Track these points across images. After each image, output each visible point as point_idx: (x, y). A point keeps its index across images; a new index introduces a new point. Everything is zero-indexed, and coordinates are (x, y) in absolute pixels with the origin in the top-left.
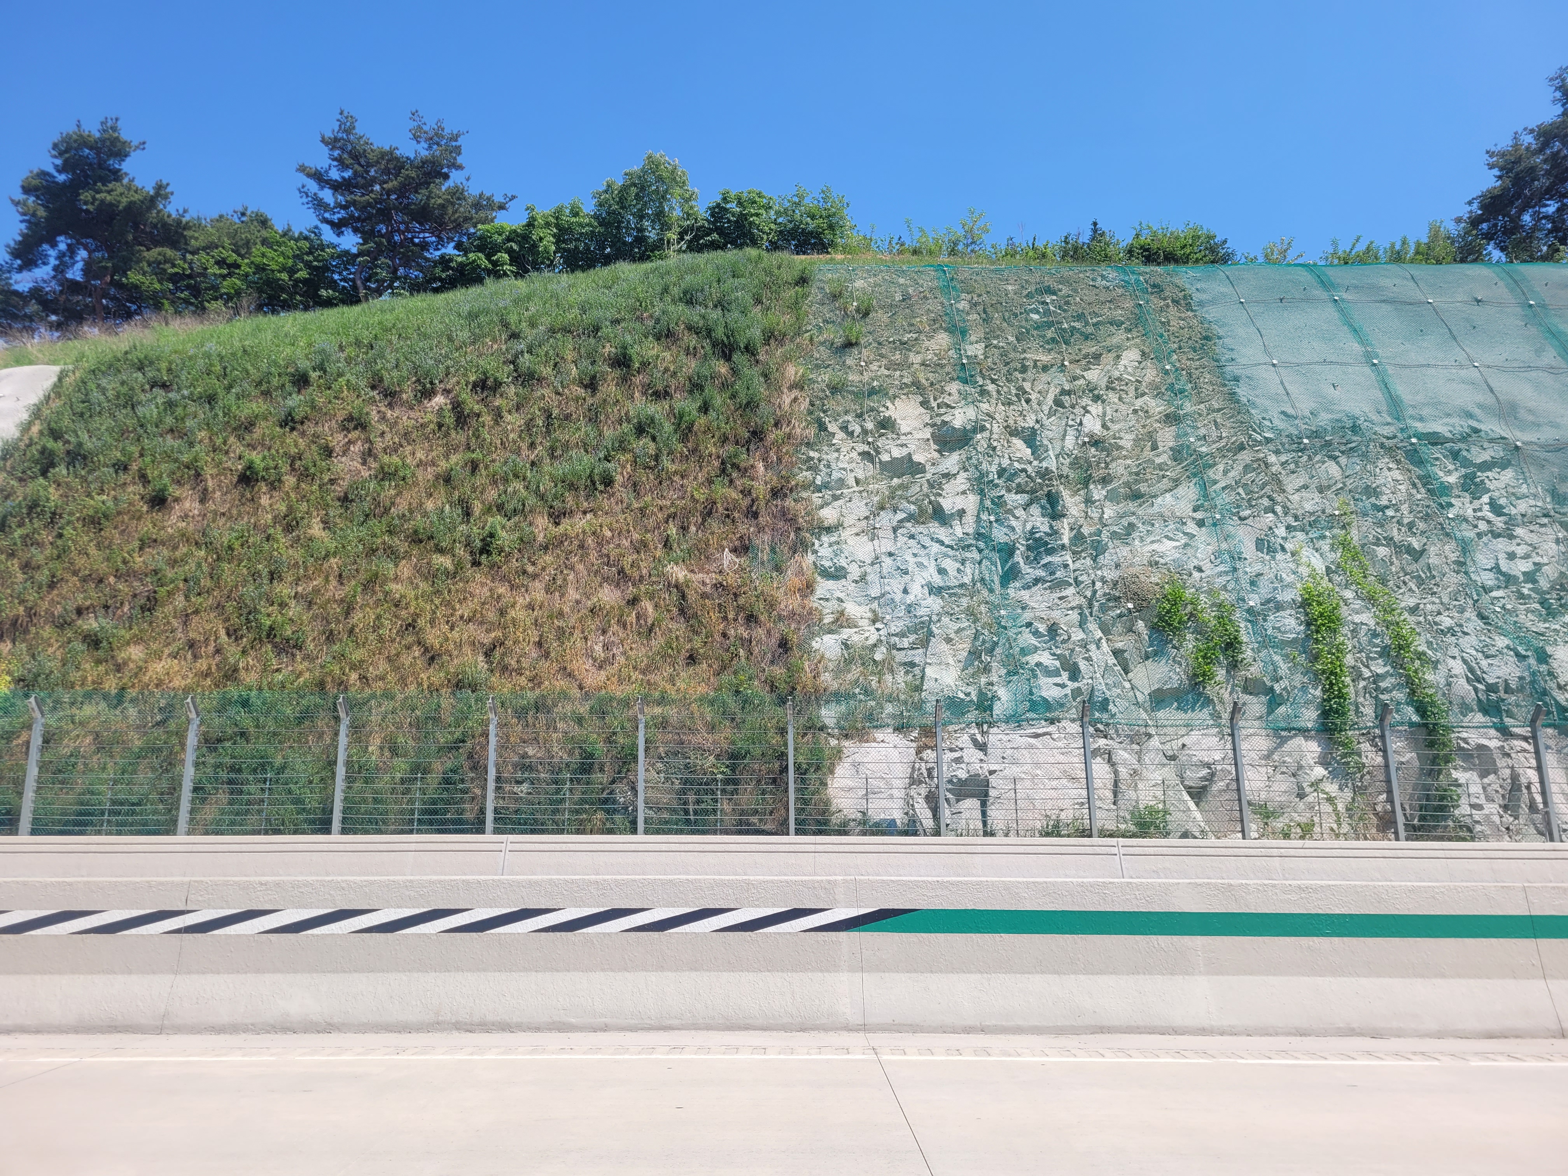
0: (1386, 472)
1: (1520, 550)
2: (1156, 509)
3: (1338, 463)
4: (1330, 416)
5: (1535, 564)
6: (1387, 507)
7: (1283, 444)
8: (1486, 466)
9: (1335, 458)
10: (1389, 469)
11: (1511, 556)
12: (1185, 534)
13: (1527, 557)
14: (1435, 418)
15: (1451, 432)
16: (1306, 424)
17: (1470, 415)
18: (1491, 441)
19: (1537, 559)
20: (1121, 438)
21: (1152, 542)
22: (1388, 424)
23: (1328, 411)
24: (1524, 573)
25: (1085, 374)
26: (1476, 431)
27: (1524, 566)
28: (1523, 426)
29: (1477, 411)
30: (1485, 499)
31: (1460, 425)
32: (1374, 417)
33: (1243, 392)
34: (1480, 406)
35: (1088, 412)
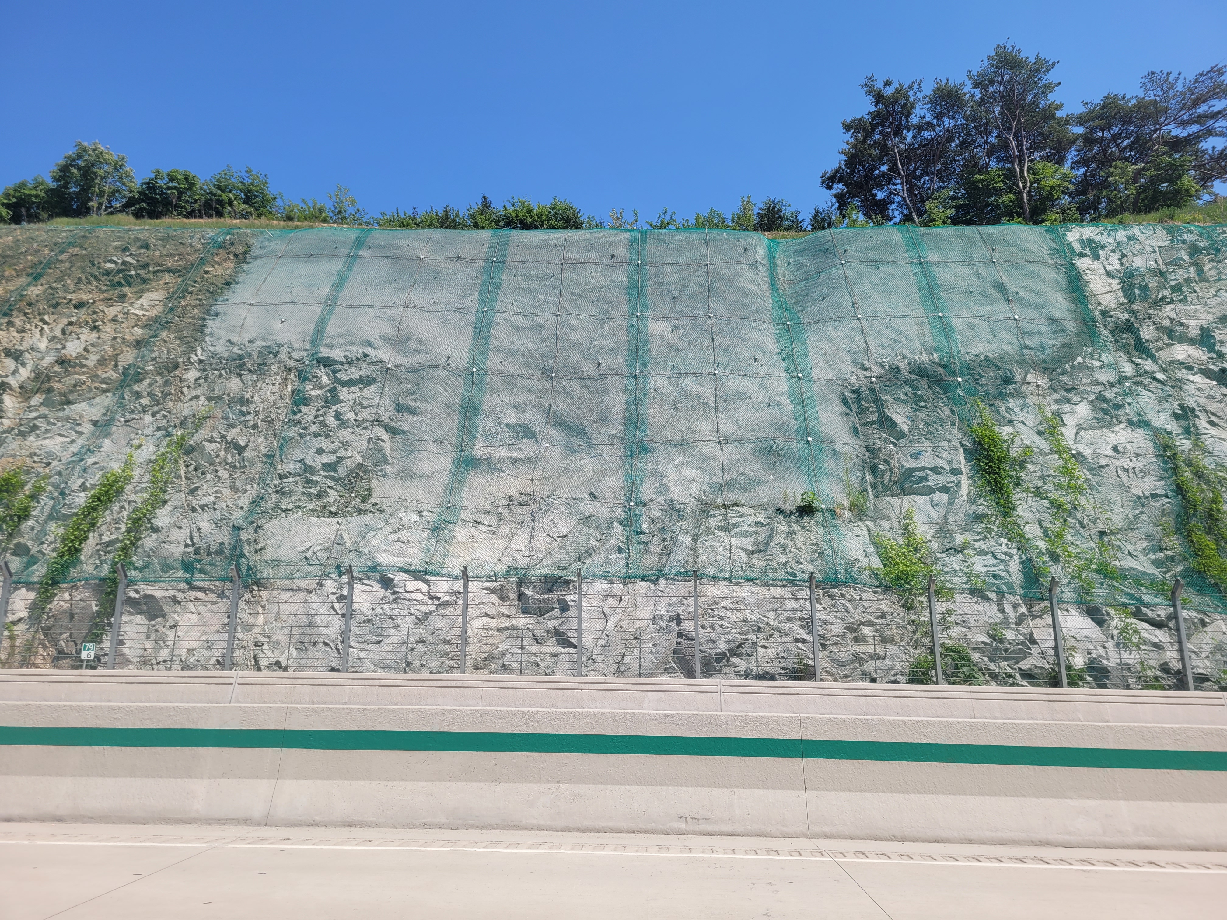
0: (270, 387)
1: (332, 447)
2: (66, 412)
3: (241, 380)
4: (264, 344)
5: (338, 457)
6: (249, 413)
7: (211, 365)
8: (351, 383)
9: (240, 375)
10: (273, 384)
11: (320, 451)
12: (77, 432)
13: (335, 451)
14: (340, 346)
15: (345, 357)
16: (241, 349)
17: (370, 344)
18: (372, 363)
19: (342, 453)
20: (87, 359)
21: (45, 438)
22: (305, 350)
23: (264, 339)
24: (324, 465)
25: (106, 310)
26: (366, 356)
27: (327, 459)
28: (407, 353)
29: (377, 342)
30: (335, 408)
31: (357, 350)
32: (296, 345)
33: (212, 325)
34: (383, 337)
35: (79, 338)
